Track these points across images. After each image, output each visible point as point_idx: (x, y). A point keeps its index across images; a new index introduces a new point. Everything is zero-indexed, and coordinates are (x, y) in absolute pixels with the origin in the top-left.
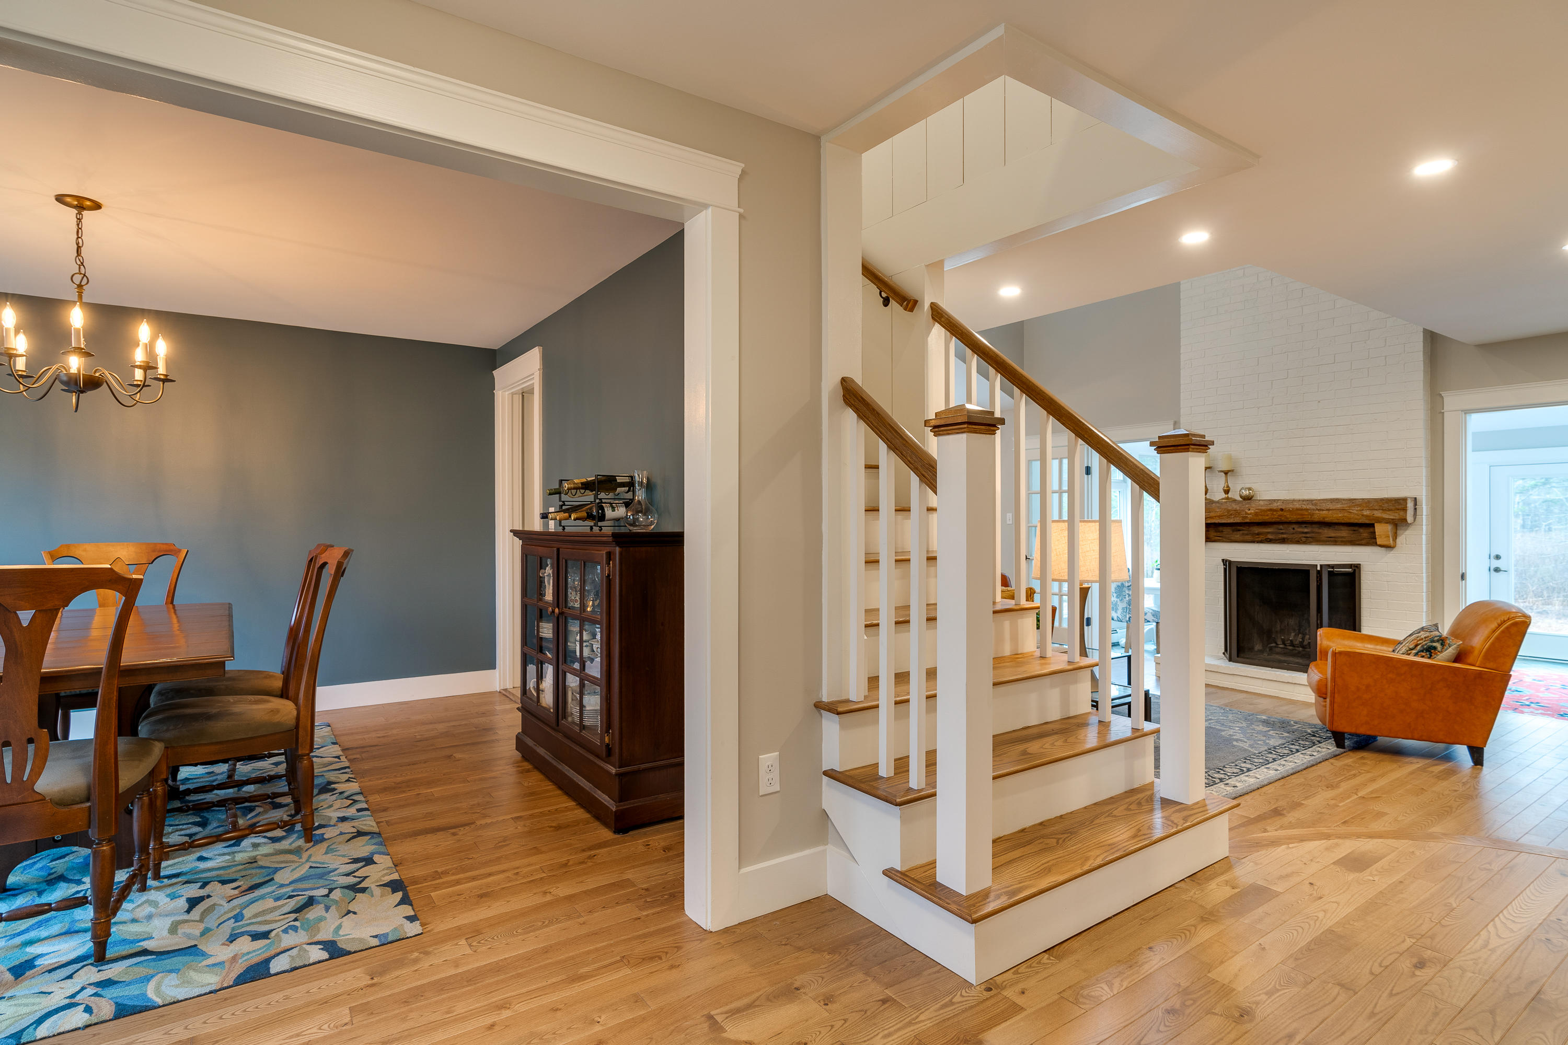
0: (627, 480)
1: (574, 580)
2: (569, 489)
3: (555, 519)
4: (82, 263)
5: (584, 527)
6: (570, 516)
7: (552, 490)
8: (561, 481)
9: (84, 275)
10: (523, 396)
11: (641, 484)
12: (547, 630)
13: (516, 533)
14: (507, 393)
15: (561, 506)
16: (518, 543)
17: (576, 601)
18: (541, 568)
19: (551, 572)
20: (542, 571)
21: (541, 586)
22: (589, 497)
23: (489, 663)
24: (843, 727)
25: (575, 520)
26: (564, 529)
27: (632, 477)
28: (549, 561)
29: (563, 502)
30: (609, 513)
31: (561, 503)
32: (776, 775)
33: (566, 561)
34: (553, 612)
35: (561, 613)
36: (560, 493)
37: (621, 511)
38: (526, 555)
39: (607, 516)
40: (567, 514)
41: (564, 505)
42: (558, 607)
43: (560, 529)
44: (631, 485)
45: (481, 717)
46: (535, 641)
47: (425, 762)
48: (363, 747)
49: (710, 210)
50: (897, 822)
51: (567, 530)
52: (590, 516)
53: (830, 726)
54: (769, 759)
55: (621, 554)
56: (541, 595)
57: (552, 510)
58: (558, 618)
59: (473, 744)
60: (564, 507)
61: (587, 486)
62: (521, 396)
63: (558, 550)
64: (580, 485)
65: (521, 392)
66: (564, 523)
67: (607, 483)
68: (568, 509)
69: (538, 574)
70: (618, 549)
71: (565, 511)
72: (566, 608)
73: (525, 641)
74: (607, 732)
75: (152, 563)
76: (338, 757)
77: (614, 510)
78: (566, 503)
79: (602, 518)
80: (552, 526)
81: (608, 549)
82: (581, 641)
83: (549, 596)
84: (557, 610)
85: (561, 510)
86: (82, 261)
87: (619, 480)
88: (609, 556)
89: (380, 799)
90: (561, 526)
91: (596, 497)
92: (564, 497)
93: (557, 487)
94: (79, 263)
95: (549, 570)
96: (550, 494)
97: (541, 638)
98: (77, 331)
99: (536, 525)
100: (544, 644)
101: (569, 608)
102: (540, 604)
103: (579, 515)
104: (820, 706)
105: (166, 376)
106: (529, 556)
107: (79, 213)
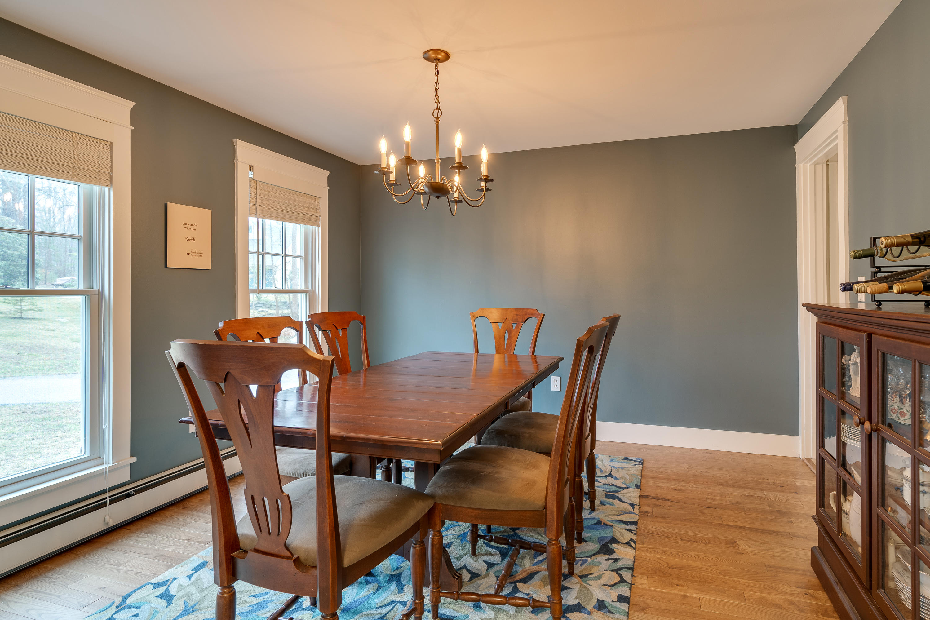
2: (887, 246)
3: (865, 292)
4: (438, 101)
6: (891, 288)
7: (858, 251)
9: (439, 109)
10: (827, 166)
12: (853, 436)
13: (809, 307)
14: (809, 164)
15: (875, 274)
16: (813, 319)
17: (902, 414)
18: (844, 354)
19: (858, 360)
20: (846, 357)
21: (844, 377)
25: (899, 293)
26: (879, 303)
28: (856, 347)
29: (878, 267)
31: (874, 270)
33: (884, 355)
34: (862, 424)
36: (872, 255)
38: (823, 337)
40: (884, 286)
41: (880, 271)
42: (870, 420)
43: (874, 306)
45: (778, 491)
47: (706, 543)
48: (658, 499)
51: (887, 306)
56: (845, 390)
59: (764, 532)
60: (879, 275)
62: (825, 165)
63: (869, 334)
64: (910, 239)
65: (825, 160)
66: (880, 297)
68: (886, 278)
69: (840, 361)
71: (880, 281)
72: (883, 423)
73: (821, 440)
75: (525, 322)
76: (633, 506)
78: (883, 269)
80: (861, 301)
84: (868, 424)
85: (874, 278)
86: (438, 99)
89: (644, 586)
90: (875, 301)
92: (879, 261)
93: (868, 246)
94: (437, 101)
95: (855, 358)
96: (856, 258)
97: (845, 444)
98: (407, 144)
100: (849, 454)
101: (890, 426)
102: (842, 404)
103: (906, 285)
105: (488, 176)
106: (826, 339)
107: (437, 65)
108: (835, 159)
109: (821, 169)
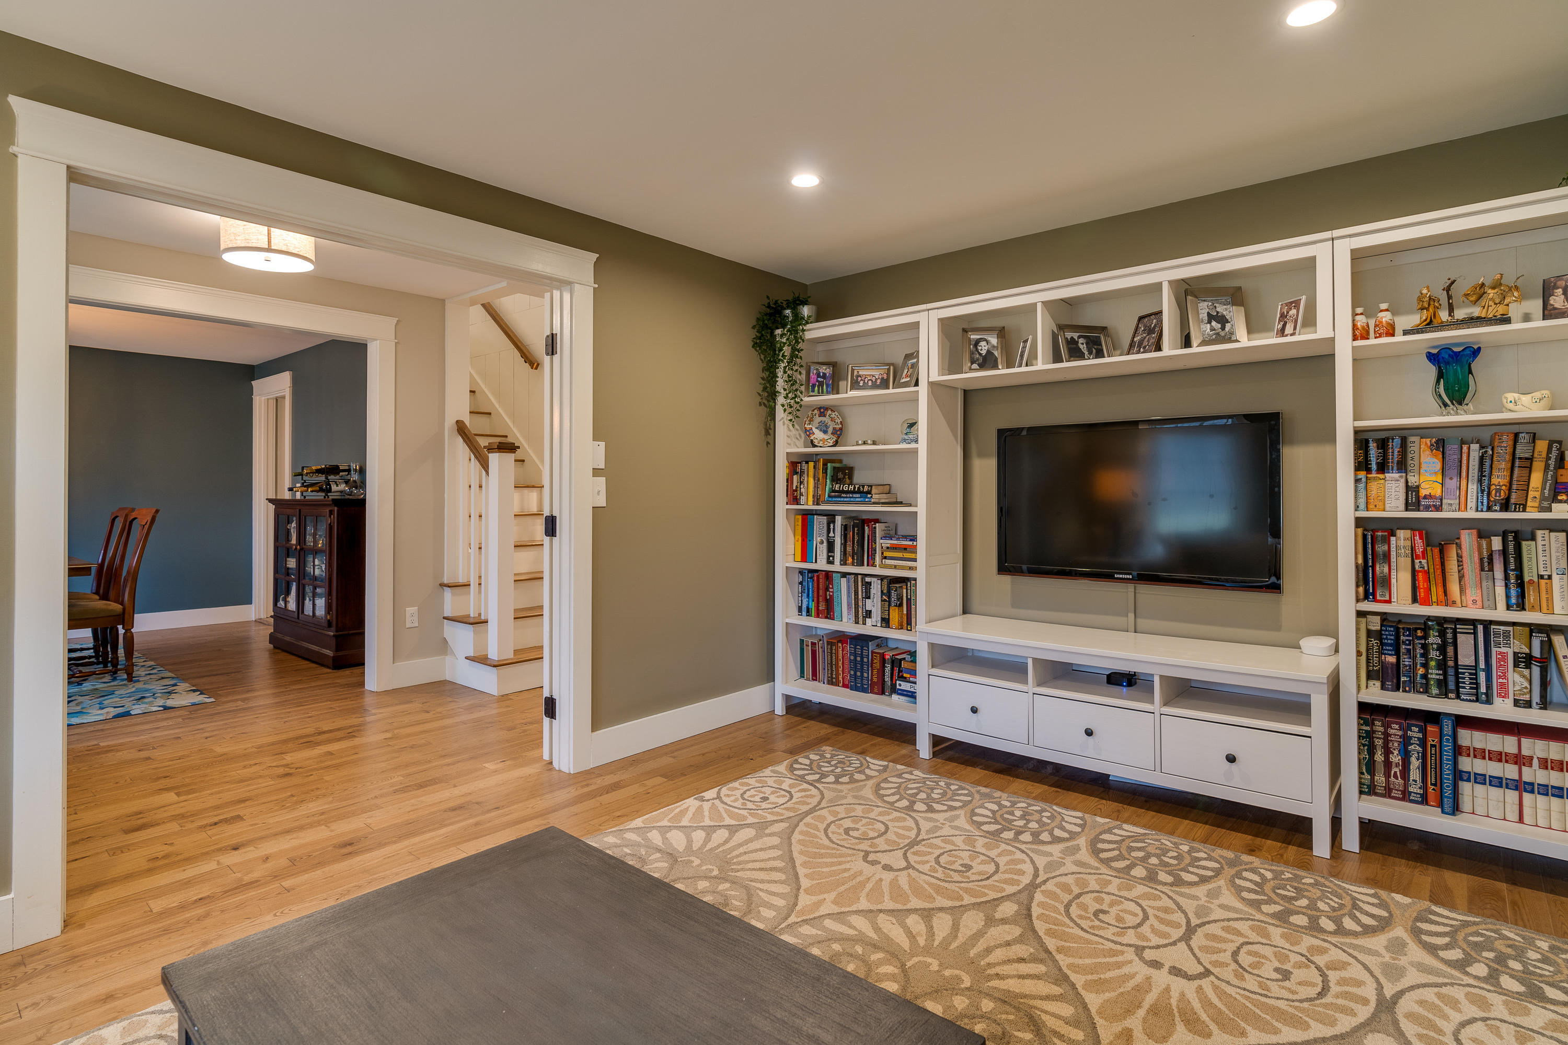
0: (347, 468)
1: (310, 529)
2: (308, 473)
3: (299, 491)
5: (320, 496)
6: (309, 490)
7: (296, 472)
8: (303, 468)
10: (276, 402)
11: (355, 470)
12: (292, 563)
13: (270, 501)
14: (263, 399)
16: (272, 507)
17: (311, 542)
18: (288, 523)
20: (289, 525)
21: (288, 535)
22: (322, 478)
23: (247, 599)
24: (453, 594)
25: (312, 492)
26: (305, 497)
27: (349, 466)
28: (294, 519)
29: (304, 481)
30: (334, 488)
31: (302, 481)
32: (416, 618)
33: (305, 517)
34: (296, 548)
35: (302, 549)
36: (302, 475)
37: (343, 487)
38: (278, 515)
39: (333, 490)
40: (305, 489)
41: (304, 483)
42: (299, 545)
43: (303, 498)
44: (349, 471)
46: (283, 570)
49: (378, 341)
50: (472, 634)
51: (307, 498)
52: (321, 490)
53: (448, 593)
54: (411, 611)
55: (338, 511)
56: (288, 539)
57: (298, 485)
58: (299, 552)
61: (319, 471)
63: (300, 510)
64: (316, 471)
65: (276, 399)
66: (305, 494)
67: (334, 470)
68: (307, 485)
69: (286, 527)
70: (336, 508)
71: (305, 486)
72: (304, 547)
73: (276, 571)
74: (329, 613)
77: (337, 485)
78: (306, 482)
79: (330, 490)
80: (298, 496)
81: (331, 508)
82: (314, 566)
83: (294, 541)
84: (298, 547)
85: (303, 485)
87: (341, 468)
88: (331, 512)
90: (303, 495)
91: (327, 478)
92: (305, 478)
93: (300, 471)
95: (294, 525)
96: (296, 475)
97: (288, 568)
99: (287, 495)
100: (290, 571)
101: (307, 548)
102: (288, 545)
103: (314, 489)
104: (443, 585)
106: (280, 516)
108: (284, 397)
109: (272, 404)
